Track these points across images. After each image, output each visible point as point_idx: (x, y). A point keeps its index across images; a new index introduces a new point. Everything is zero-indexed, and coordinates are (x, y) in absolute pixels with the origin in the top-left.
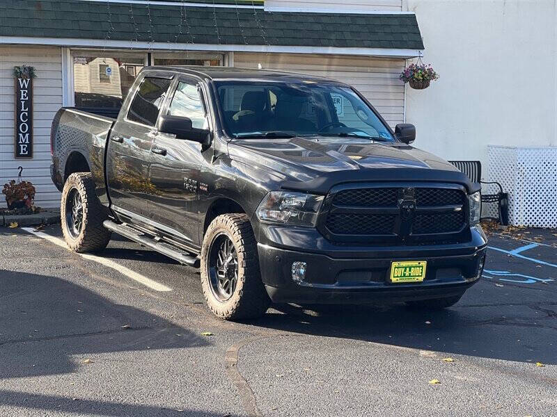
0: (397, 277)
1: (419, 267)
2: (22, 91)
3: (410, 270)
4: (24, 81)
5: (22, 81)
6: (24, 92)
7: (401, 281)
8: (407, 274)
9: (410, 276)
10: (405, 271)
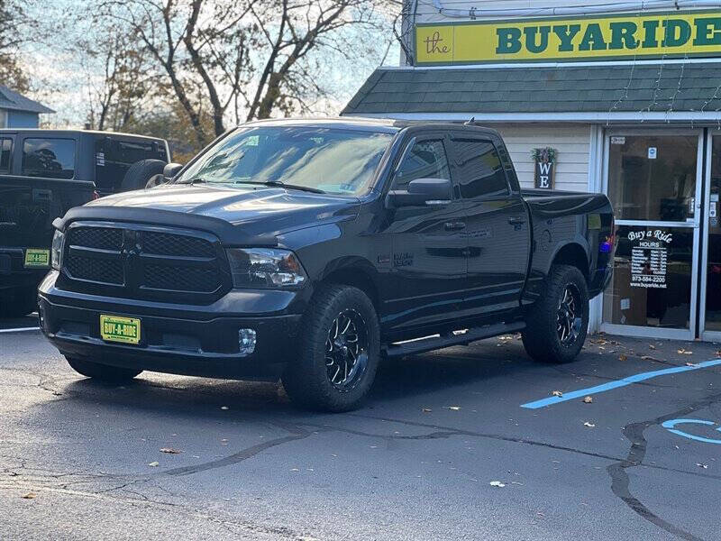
0: (108, 333)
1: (133, 326)
2: (542, 177)
3: (122, 328)
4: (545, 165)
5: (543, 166)
6: (545, 179)
7: (111, 339)
8: (119, 332)
9: (122, 334)
10: (116, 328)
